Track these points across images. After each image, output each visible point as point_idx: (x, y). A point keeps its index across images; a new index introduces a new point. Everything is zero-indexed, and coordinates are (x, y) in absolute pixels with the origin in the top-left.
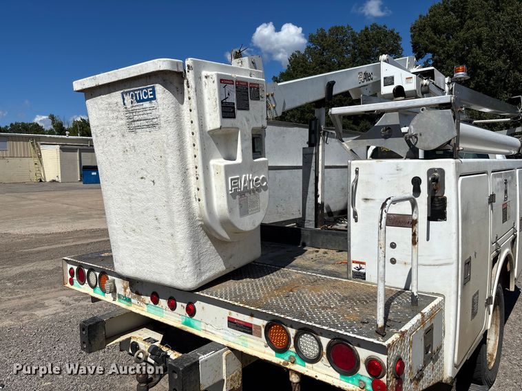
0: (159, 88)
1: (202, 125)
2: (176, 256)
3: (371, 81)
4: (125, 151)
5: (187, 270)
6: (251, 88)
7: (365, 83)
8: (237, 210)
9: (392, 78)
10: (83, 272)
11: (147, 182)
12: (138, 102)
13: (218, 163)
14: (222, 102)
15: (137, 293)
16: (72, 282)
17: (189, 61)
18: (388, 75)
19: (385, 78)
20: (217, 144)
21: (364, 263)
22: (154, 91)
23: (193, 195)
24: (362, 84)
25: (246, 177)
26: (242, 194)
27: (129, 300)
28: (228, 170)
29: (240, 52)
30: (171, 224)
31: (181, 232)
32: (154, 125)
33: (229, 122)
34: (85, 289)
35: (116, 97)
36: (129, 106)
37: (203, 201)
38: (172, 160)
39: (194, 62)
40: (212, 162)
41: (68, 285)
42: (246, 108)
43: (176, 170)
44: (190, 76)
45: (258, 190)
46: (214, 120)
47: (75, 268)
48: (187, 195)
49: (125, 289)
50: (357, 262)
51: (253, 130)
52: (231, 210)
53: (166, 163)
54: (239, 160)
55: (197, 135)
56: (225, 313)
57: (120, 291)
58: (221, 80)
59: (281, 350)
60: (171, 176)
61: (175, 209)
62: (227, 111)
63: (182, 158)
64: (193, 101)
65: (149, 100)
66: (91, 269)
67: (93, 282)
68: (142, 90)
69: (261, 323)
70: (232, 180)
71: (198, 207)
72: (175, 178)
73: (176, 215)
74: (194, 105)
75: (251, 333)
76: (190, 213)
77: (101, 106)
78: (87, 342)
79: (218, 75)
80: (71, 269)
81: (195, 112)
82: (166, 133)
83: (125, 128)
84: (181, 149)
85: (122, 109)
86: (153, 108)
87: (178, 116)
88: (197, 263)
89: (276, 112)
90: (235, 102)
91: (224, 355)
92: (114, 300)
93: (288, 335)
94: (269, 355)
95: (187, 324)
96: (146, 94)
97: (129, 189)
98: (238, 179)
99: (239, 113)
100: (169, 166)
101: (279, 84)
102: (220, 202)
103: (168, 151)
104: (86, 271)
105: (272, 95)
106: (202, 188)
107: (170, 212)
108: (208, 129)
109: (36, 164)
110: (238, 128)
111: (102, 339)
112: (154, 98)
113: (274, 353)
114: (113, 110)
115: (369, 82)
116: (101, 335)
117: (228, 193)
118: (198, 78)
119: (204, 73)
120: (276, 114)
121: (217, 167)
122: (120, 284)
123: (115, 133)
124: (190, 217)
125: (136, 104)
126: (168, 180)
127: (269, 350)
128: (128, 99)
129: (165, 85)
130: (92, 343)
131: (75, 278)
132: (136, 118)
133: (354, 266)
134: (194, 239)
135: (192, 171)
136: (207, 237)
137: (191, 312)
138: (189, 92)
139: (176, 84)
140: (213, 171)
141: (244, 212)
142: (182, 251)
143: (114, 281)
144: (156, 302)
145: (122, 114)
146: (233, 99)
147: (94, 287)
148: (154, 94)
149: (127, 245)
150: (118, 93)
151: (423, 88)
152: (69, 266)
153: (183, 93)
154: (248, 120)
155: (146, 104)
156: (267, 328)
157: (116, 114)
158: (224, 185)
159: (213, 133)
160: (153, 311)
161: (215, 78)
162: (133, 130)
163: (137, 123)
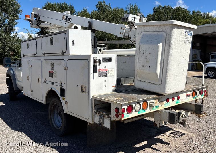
4: (181, 49)
10: (132, 106)
11: (184, 59)
15: (161, 102)
27: (158, 107)
32: (189, 43)
36: (186, 35)
47: (126, 107)
49: (156, 103)
56: (185, 94)
57: (154, 105)
65: (190, 35)
66: (137, 103)
68: (190, 32)
69: (191, 93)
77: (179, 32)
80: (123, 109)
83: (183, 41)
85: (184, 35)
93: (195, 93)
95: (177, 103)
96: (190, 33)
104: (134, 105)
113: (193, 98)
114: (182, 35)
123: (180, 42)
125: (187, 35)
128: (186, 32)
137: (178, 98)
144: (168, 102)
145: (184, 37)
147: (138, 111)
150: (185, 30)
157: (182, 36)
162: (185, 43)
163: (186, 41)
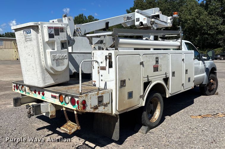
0: (31, 30)
1: (43, 40)
2: (38, 78)
3: (131, 20)
4: (25, 47)
5: (41, 81)
6: (60, 29)
7: (128, 21)
8: (55, 64)
9: (139, 19)
10: (17, 86)
11: (30, 56)
12: (27, 33)
13: (49, 50)
14: (49, 34)
15: (31, 91)
16: (14, 90)
17: (39, 23)
18: (138, 17)
19: (136, 19)
20: (49, 45)
21: (95, 81)
22: (30, 31)
23: (42, 60)
24: (125, 21)
25: (58, 55)
26: (57, 60)
27: (29, 93)
28: (51, 53)
29: (66, 15)
30: (36, 68)
31: (39, 70)
32: (31, 40)
33: (52, 39)
34: (18, 91)
35: (22, 31)
36: (25, 34)
37: (44, 62)
38: (36, 50)
39: (41, 23)
40: (47, 51)
41: (14, 91)
42: (59, 35)
43: (37, 53)
44: (40, 27)
45: (63, 59)
46: (47, 38)
47: (15, 85)
48: (40, 60)
49: (28, 90)
50: (94, 81)
51: (61, 41)
52: (52, 64)
53: (34, 51)
54: (56, 50)
55: (42, 43)
56: (51, 94)
57: (27, 91)
58: (48, 28)
59: (62, 102)
60: (35, 54)
61: (37, 64)
62: (51, 36)
63: (39, 49)
64: (41, 33)
65: (29, 33)
66: (20, 85)
67: (20, 89)
69: (58, 95)
70: (53, 56)
71: (43, 63)
72: (36, 55)
73: (37, 65)
74: (41, 35)
75: (56, 98)
76: (41, 65)
77: (18, 34)
78: (15, 104)
79: (47, 26)
80: (14, 85)
81: (41, 37)
82: (34, 42)
83: (24, 41)
84: (38, 47)
85: (23, 35)
86: (30, 35)
87: (37, 38)
88: (44, 80)
89: (81, 34)
90: (54, 33)
91: (49, 105)
92: (26, 93)
93: (63, 97)
94: (59, 104)
95: (43, 98)
96: (29, 31)
97: (26, 58)
98: (55, 55)
99: (55, 36)
100: (35, 51)
101: (82, 24)
102: (49, 62)
103: (34, 47)
104: (18, 85)
105: (79, 28)
106: (44, 58)
107: (36, 65)
108: (46, 41)
109: (15, 52)
110: (55, 41)
111: (20, 103)
112: (31, 33)
113: (60, 103)
115: (129, 21)
116: (19, 102)
117: (51, 59)
118: (42, 27)
119: (44, 26)
120: (82, 35)
121: (48, 52)
122: (27, 88)
123: (22, 42)
124: (41, 66)
126: (35, 56)
127: (60, 102)
128: (25, 32)
129: (33, 29)
130: (16, 104)
131: (15, 88)
132: (27, 38)
133: (93, 82)
134: (43, 72)
135: (41, 53)
136: (47, 73)
137: (43, 94)
138: (40, 31)
139: (36, 29)
140: (47, 53)
141: (58, 65)
142: (39, 76)
143: (25, 88)
144: (35, 93)
145: (24, 37)
146: (53, 32)
147: (20, 91)
148: (30, 32)
149: (27, 75)
151: (151, 23)
152: (14, 84)
153: (38, 31)
154: (59, 38)
155: (29, 34)
156: (59, 96)
157: (22, 37)
158: (50, 57)
159: (47, 42)
160: (35, 96)
161: (47, 27)
162: (26, 41)
163: (27, 39)
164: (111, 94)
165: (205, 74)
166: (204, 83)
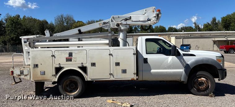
3: (108, 24)
24: (101, 26)
115: (107, 25)
164: (29, 70)
165: (182, 70)
166: (182, 80)
